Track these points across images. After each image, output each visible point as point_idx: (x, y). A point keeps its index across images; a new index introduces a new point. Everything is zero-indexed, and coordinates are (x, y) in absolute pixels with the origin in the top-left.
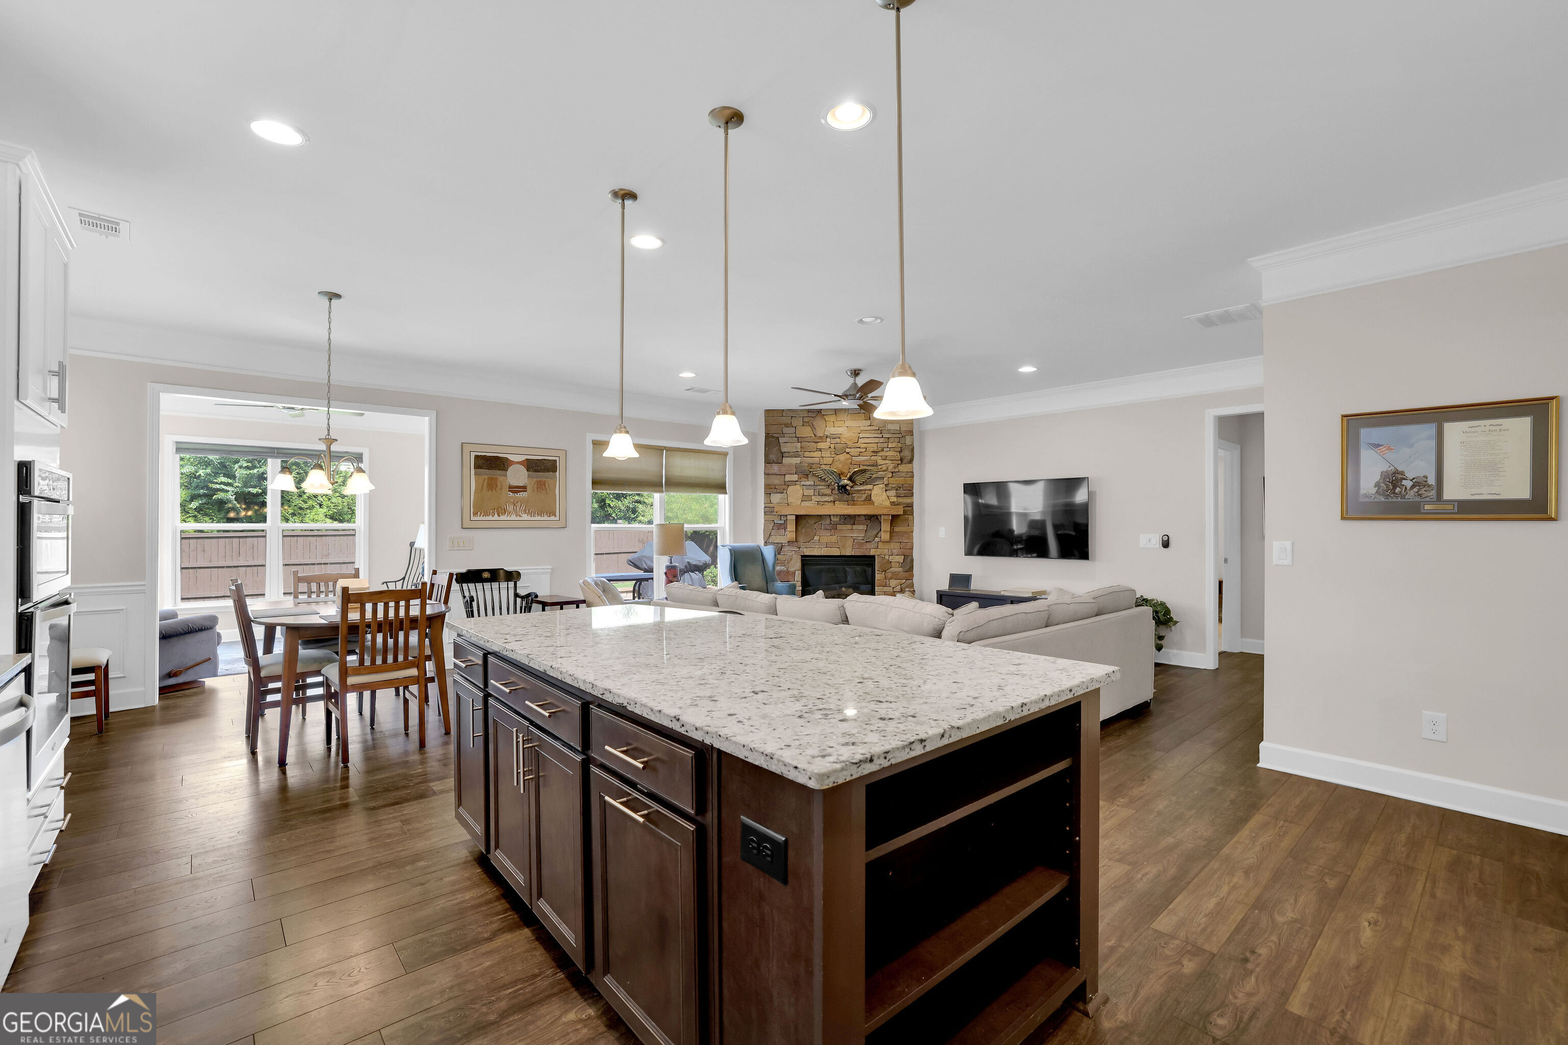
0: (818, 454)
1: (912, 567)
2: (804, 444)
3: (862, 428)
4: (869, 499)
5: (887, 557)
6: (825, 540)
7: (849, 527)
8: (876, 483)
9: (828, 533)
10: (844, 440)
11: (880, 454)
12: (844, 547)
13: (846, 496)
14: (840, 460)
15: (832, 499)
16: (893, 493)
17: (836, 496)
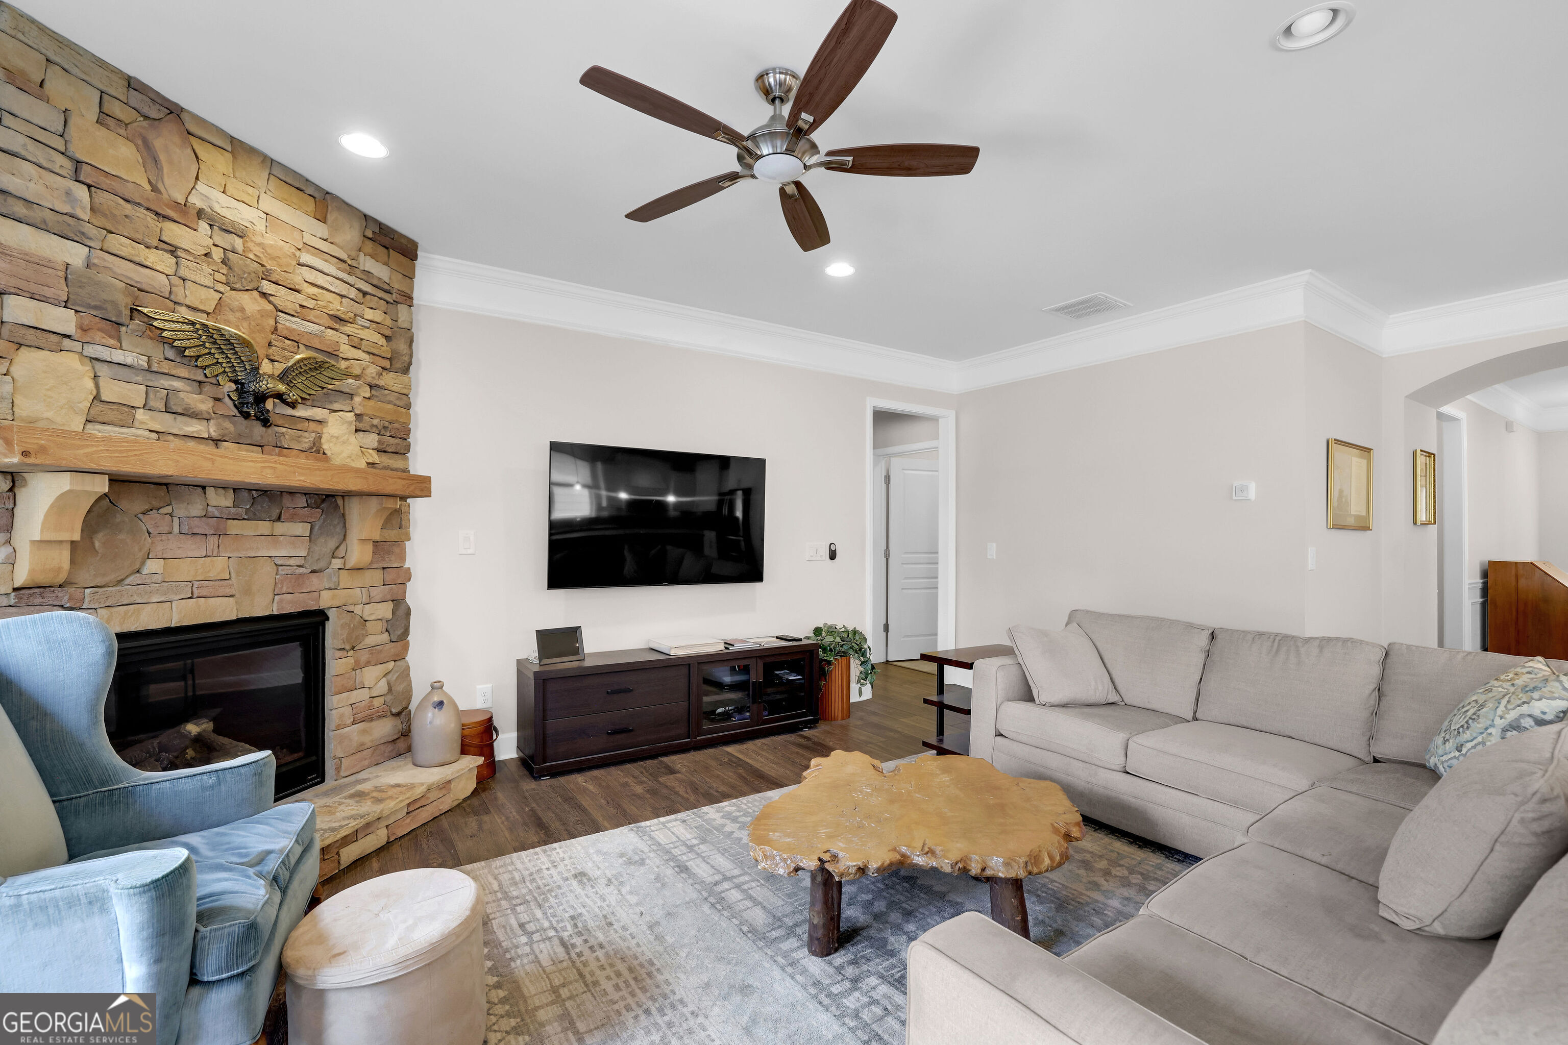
0: (163, 261)
1: (406, 632)
2: (103, 198)
3: (308, 239)
4: (316, 450)
5: (358, 610)
6: (185, 570)
7: (264, 527)
8: (336, 406)
9: (192, 547)
10: (257, 250)
11: (348, 329)
12: (247, 591)
13: (258, 429)
14: (242, 310)
15: (213, 430)
16: (372, 440)
17: (228, 425)
